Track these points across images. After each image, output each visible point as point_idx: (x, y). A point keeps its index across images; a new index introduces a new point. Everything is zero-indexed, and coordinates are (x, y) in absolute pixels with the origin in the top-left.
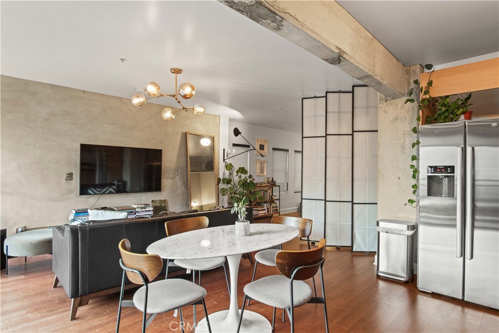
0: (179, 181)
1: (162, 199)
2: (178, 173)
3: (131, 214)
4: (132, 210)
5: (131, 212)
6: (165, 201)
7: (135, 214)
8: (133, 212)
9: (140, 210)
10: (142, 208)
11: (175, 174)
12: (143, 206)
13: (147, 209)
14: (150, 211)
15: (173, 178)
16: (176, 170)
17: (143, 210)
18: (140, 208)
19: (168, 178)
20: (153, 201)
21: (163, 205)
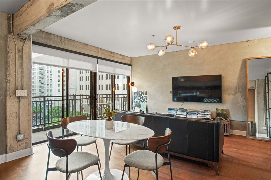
0: (240, 97)
1: (225, 109)
2: (239, 90)
3: (195, 114)
4: (196, 113)
5: (195, 113)
6: (226, 110)
7: (198, 115)
8: (196, 114)
9: (201, 113)
10: (202, 112)
11: (237, 91)
12: (203, 111)
13: (205, 113)
14: (207, 115)
15: (234, 94)
16: (238, 88)
17: (203, 113)
18: (201, 112)
19: (229, 94)
20: (216, 109)
21: (224, 113)
